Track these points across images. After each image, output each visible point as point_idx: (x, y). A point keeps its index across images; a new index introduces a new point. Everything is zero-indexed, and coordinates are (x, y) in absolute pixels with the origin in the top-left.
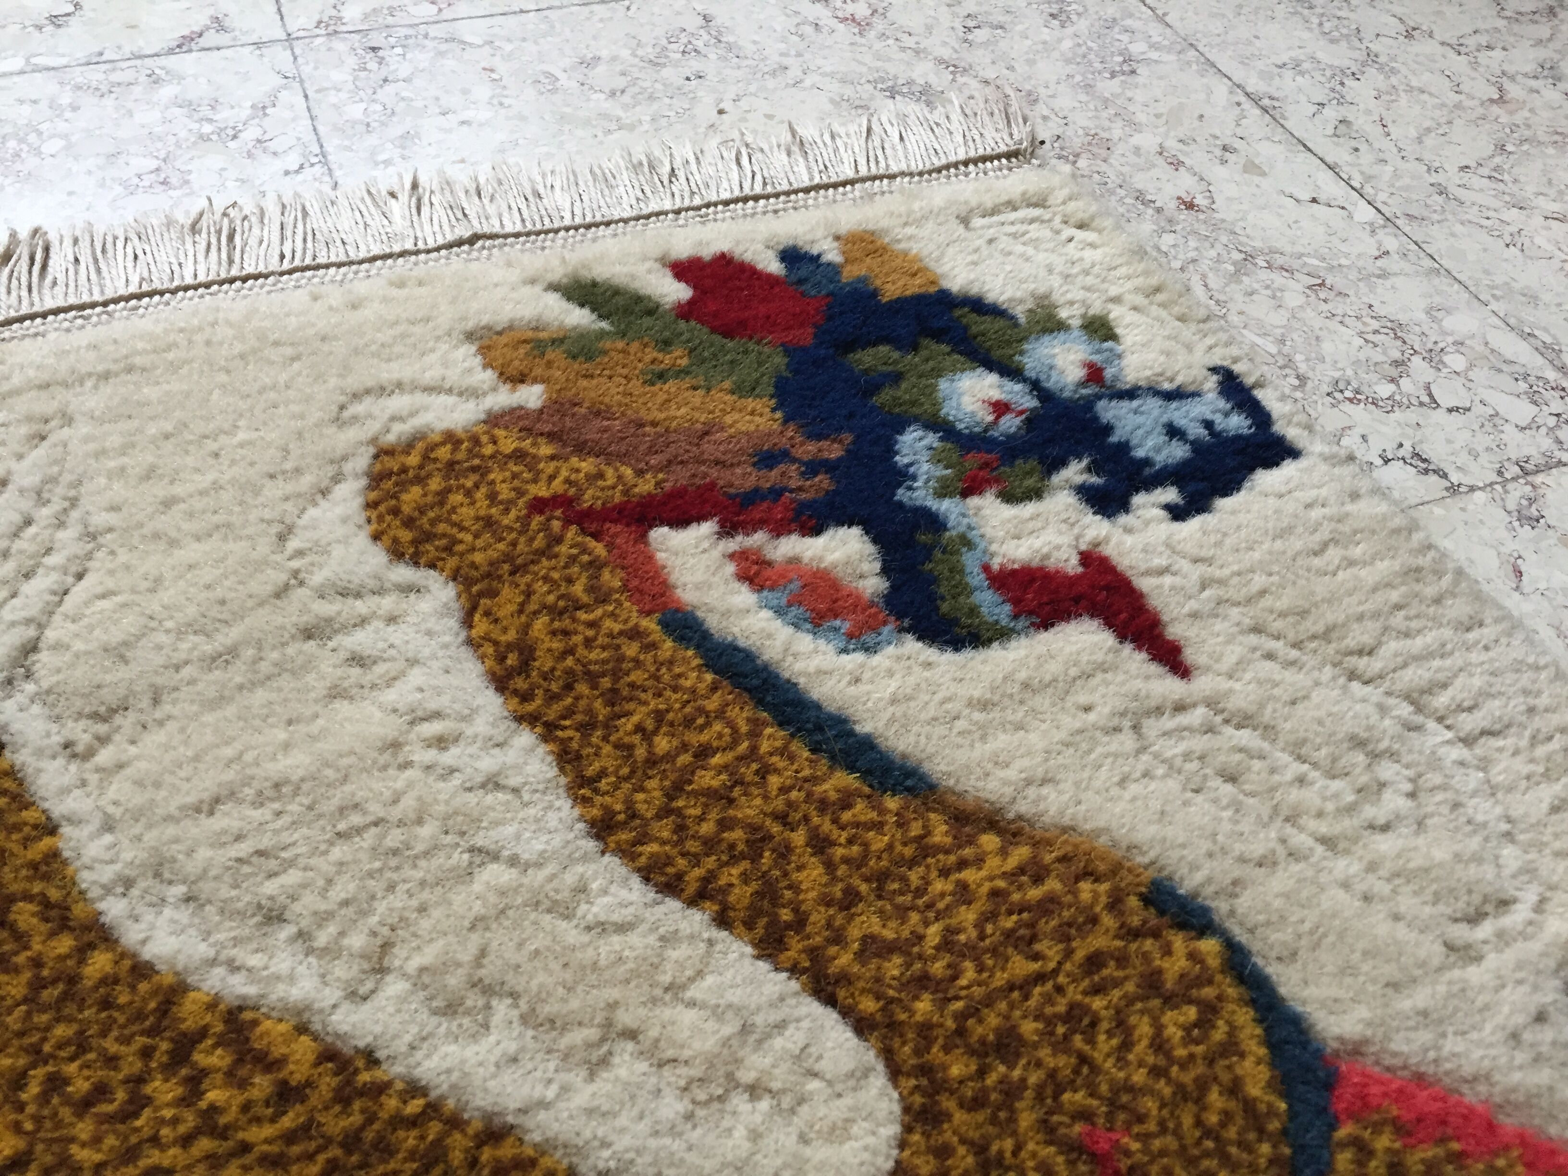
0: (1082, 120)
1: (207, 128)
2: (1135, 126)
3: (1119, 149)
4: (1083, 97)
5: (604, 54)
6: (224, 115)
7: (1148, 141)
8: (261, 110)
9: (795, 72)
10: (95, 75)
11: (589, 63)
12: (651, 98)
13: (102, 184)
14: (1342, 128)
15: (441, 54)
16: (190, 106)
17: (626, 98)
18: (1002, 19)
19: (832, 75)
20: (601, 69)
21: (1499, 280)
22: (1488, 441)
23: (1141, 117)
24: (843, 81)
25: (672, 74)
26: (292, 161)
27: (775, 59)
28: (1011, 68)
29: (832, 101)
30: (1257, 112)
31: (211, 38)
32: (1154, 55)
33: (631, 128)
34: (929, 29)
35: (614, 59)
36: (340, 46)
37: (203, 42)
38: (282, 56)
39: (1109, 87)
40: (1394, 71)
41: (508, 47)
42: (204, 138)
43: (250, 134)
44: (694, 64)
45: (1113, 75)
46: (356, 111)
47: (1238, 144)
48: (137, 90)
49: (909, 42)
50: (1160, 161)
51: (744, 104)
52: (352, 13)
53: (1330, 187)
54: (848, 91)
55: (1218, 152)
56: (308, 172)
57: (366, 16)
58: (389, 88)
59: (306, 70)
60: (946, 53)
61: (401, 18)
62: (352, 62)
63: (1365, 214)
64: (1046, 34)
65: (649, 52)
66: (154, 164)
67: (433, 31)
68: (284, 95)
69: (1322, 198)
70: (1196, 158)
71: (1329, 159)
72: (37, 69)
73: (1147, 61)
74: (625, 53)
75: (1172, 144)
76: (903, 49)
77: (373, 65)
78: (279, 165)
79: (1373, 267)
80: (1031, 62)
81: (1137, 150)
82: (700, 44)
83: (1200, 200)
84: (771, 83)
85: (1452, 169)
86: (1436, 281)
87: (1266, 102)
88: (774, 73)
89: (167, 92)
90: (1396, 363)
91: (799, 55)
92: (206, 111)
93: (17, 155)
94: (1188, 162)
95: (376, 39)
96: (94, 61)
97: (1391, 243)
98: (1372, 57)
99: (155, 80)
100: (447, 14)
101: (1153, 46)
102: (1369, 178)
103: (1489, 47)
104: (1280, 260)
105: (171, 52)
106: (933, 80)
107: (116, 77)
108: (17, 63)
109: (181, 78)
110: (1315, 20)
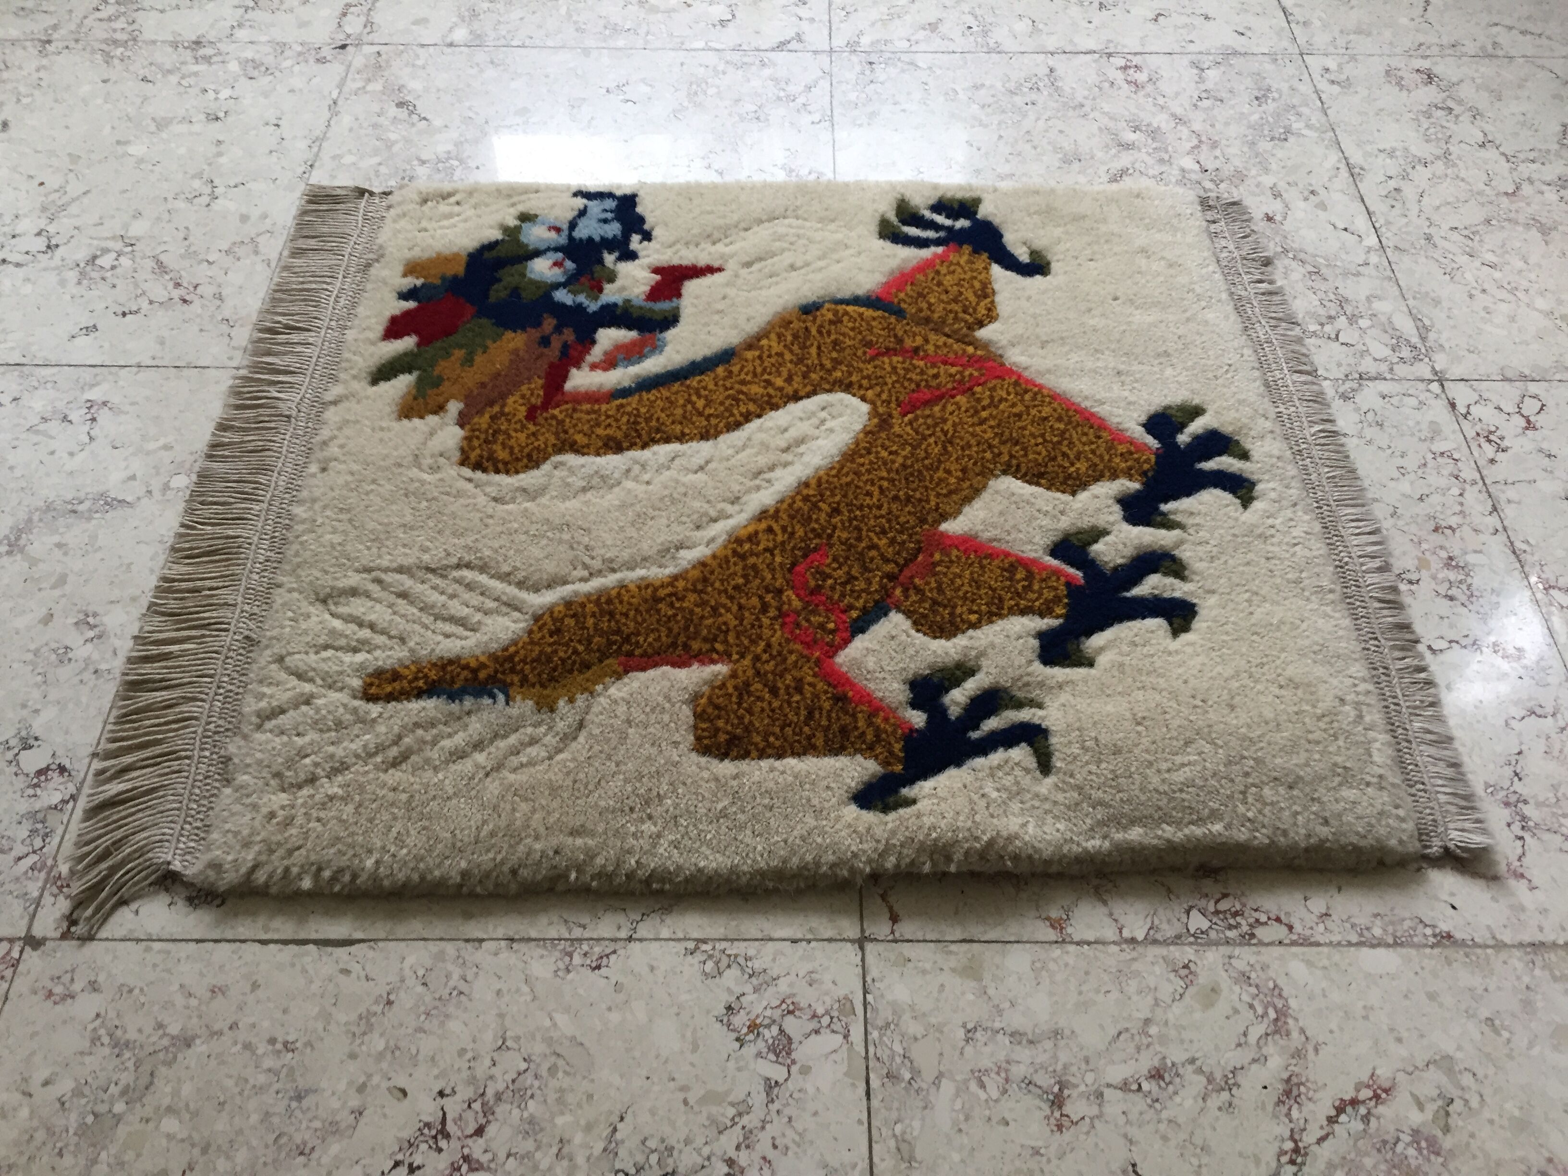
0: (1237, 162)
1: (782, 94)
2: (1267, 170)
3: (1247, 182)
4: (1246, 149)
5: (987, 83)
6: (792, 89)
7: (1268, 180)
8: (809, 88)
9: (1087, 109)
10: (736, 57)
11: (976, 87)
12: (1003, 112)
13: (730, 115)
14: (1394, 193)
15: (903, 71)
16: (775, 80)
17: (990, 110)
18: (1224, 95)
19: (1106, 114)
20: (983, 92)
21: (1423, 290)
22: (1352, 361)
23: (1274, 166)
24: (1111, 118)
25: (1019, 100)
26: (817, 117)
27: (1080, 99)
28: (1212, 126)
29: (1100, 129)
30: (1347, 175)
31: (794, 45)
32: (1305, 132)
33: (986, 126)
34: (1177, 94)
35: (992, 86)
36: (854, 58)
37: (790, 47)
38: (824, 59)
39: (1264, 145)
40: (1455, 165)
41: (939, 72)
42: (779, 99)
43: (801, 100)
44: (1034, 96)
45: (1272, 139)
46: (853, 96)
47: (1322, 191)
48: (754, 68)
49: (1161, 101)
50: (1269, 193)
51: (1050, 123)
52: (865, 41)
53: (1361, 223)
54: (1111, 124)
55: (1306, 193)
56: (823, 124)
57: (872, 43)
58: (872, 86)
59: (835, 70)
60: (1179, 111)
61: (890, 47)
62: (858, 68)
63: (1373, 241)
64: (1246, 109)
65: (1012, 85)
66: (754, 108)
67: (905, 58)
68: (822, 83)
69: (1351, 228)
70: (1292, 195)
71: (1371, 209)
72: (711, 49)
73: (1299, 135)
74: (999, 85)
75: (1282, 186)
76: (1155, 105)
77: (868, 72)
78: (810, 118)
79: (1353, 269)
80: (1227, 124)
81: (1258, 185)
82: (1041, 84)
83: (1278, 218)
84: (1071, 113)
85: (1445, 227)
86: (1386, 283)
87: (1357, 170)
88: (1074, 108)
89: (767, 72)
90: (1330, 317)
91: (1094, 99)
92: (783, 85)
93: (696, 93)
94: (1285, 195)
95: (873, 58)
96: (737, 49)
97: (1374, 259)
98: (1447, 154)
99: (763, 64)
100: (913, 49)
101: (1308, 126)
102: (1388, 223)
103: (1533, 161)
104: (1302, 256)
105: (773, 50)
106: (1163, 126)
107: (746, 60)
108: (701, 44)
109: (775, 65)
110: (1425, 126)
